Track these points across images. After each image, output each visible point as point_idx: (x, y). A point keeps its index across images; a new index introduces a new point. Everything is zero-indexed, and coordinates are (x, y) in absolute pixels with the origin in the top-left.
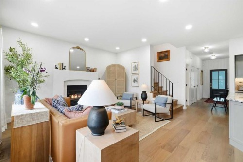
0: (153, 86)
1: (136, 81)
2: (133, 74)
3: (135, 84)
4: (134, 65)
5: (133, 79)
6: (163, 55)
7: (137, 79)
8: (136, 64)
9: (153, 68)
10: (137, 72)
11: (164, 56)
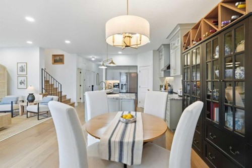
0: (44, 87)
1: (23, 83)
2: (19, 76)
3: (23, 86)
4: (20, 65)
5: (19, 81)
6: (58, 58)
7: (24, 81)
8: (23, 65)
9: (43, 71)
10: (25, 73)
11: (58, 60)
